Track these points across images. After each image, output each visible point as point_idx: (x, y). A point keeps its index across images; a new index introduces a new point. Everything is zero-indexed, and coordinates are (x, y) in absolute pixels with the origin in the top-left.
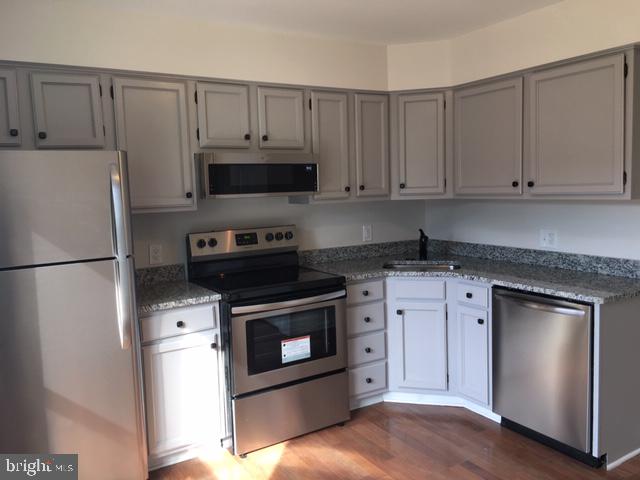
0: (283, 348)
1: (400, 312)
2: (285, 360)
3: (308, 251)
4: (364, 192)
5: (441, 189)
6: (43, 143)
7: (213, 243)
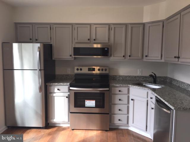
0: (86, 102)
1: (132, 100)
2: (86, 106)
3: (115, 75)
4: (131, 58)
5: (160, 58)
6: (37, 41)
7: (81, 69)
